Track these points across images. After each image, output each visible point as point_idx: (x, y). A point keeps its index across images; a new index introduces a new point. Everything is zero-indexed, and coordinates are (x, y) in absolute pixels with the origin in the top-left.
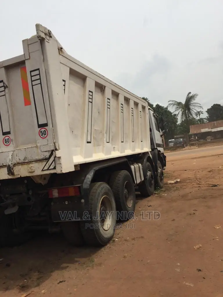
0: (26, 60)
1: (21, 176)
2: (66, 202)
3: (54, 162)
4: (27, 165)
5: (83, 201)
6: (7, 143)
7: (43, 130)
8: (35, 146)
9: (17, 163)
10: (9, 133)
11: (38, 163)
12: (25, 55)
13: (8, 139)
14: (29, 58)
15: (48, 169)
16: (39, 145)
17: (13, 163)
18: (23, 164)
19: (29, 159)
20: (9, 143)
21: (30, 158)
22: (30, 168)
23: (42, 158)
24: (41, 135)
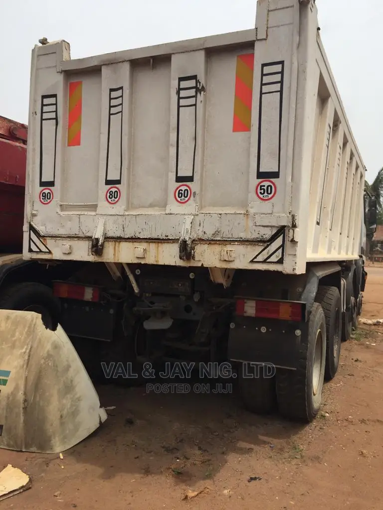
0: (258, 40)
1: (202, 264)
2: (263, 327)
3: (280, 250)
4: (220, 246)
5: (298, 332)
6: (183, 197)
7: (266, 184)
8: (243, 212)
9: (198, 239)
10: (190, 179)
11: (245, 246)
12: (258, 30)
13: (185, 190)
14: (265, 37)
15: (265, 262)
16: (252, 211)
17: (192, 237)
18: (211, 242)
19: (224, 236)
20: (186, 199)
21: (226, 234)
22: (227, 253)
23: (253, 237)
24: (261, 193)
